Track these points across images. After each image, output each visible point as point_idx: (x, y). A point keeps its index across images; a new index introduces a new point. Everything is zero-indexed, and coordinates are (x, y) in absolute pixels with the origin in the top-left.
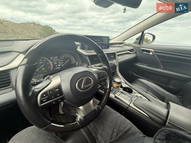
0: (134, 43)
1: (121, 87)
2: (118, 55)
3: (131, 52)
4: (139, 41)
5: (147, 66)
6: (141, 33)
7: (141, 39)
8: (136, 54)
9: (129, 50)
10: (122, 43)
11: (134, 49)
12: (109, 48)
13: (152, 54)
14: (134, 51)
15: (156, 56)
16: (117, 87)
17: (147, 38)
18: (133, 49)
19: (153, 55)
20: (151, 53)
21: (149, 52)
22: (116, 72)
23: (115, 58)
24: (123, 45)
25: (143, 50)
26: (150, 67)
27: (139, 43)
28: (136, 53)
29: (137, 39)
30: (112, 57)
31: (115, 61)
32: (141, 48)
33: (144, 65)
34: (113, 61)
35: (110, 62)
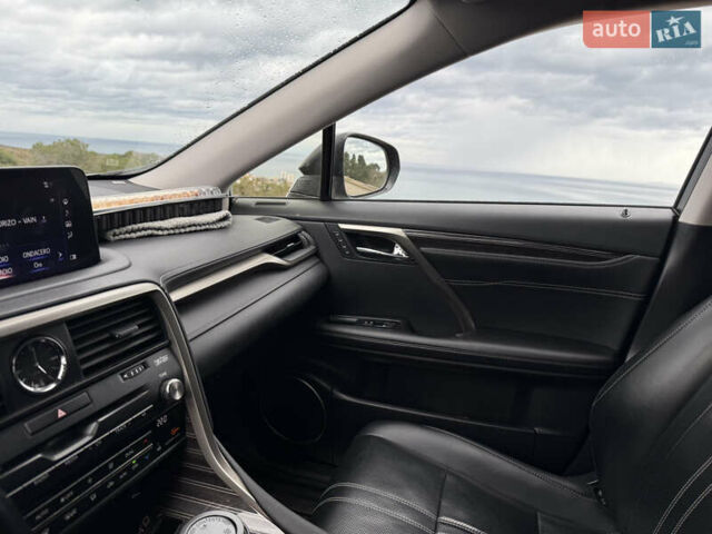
3: (280, 256)
4: (317, 180)
5: (396, 329)
6: (320, 134)
7: (328, 169)
8: (322, 261)
9: (270, 248)
11: (304, 236)
12: (97, 260)
13: (405, 255)
14: (300, 247)
15: (425, 263)
17: (361, 158)
18: (294, 238)
19: (411, 260)
20: (398, 251)
21: (386, 242)
22: (191, 451)
25: (356, 237)
26: (413, 332)
27: (325, 197)
28: (316, 254)
29: (303, 169)
30: (130, 338)
31: (161, 359)
32: (342, 226)
33: (376, 325)
34: (146, 366)
35: (119, 384)
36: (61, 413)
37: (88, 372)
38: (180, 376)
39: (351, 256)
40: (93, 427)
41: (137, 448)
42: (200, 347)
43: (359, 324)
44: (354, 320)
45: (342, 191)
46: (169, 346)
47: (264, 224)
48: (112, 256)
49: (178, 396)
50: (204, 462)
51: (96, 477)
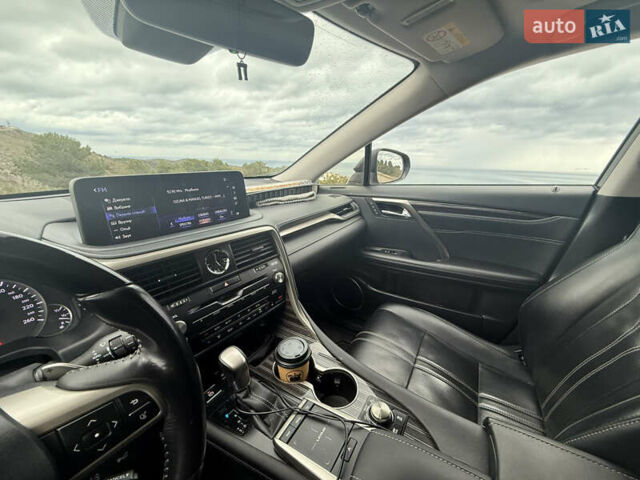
0: (352, 183)
1: (313, 374)
2: (287, 238)
3: (340, 215)
4: (362, 174)
5: (402, 255)
6: (363, 149)
7: (369, 169)
8: (363, 218)
9: (334, 211)
10: (307, 189)
11: (353, 204)
12: (248, 215)
13: (409, 215)
14: (352, 210)
15: (420, 218)
16: (292, 380)
17: (390, 163)
18: (348, 205)
19: (413, 218)
20: (405, 213)
21: (398, 208)
23: (274, 253)
24: (313, 195)
25: (382, 205)
26: (412, 257)
27: (366, 184)
28: (360, 214)
29: (356, 170)
30: (259, 252)
31: (274, 263)
32: (374, 199)
33: (392, 253)
34: (267, 265)
35: (254, 273)
36: (226, 284)
37: (239, 267)
38: (284, 272)
39: (379, 215)
40: (241, 292)
41: (261, 303)
42: (294, 259)
43: (382, 252)
44: (379, 249)
45: (375, 180)
46: (278, 257)
47: (332, 198)
48: (255, 213)
49: (281, 281)
50: (293, 313)
51: (242, 314)
